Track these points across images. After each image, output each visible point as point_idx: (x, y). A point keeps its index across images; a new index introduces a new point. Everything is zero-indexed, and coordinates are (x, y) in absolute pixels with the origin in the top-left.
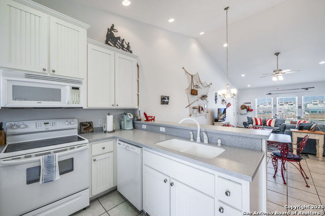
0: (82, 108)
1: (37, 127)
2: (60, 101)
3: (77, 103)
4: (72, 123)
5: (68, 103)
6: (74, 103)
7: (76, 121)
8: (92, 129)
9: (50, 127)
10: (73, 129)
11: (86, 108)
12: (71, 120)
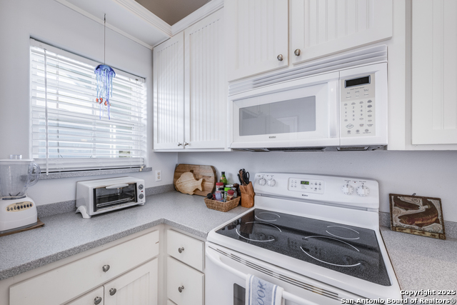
0: (385, 147)
1: (290, 188)
2: (314, 129)
3: (362, 130)
4: (361, 191)
5: (333, 135)
6: (353, 130)
7: (374, 187)
8: (437, 227)
9: (310, 192)
10: (366, 209)
11: (402, 147)
12: (358, 183)
